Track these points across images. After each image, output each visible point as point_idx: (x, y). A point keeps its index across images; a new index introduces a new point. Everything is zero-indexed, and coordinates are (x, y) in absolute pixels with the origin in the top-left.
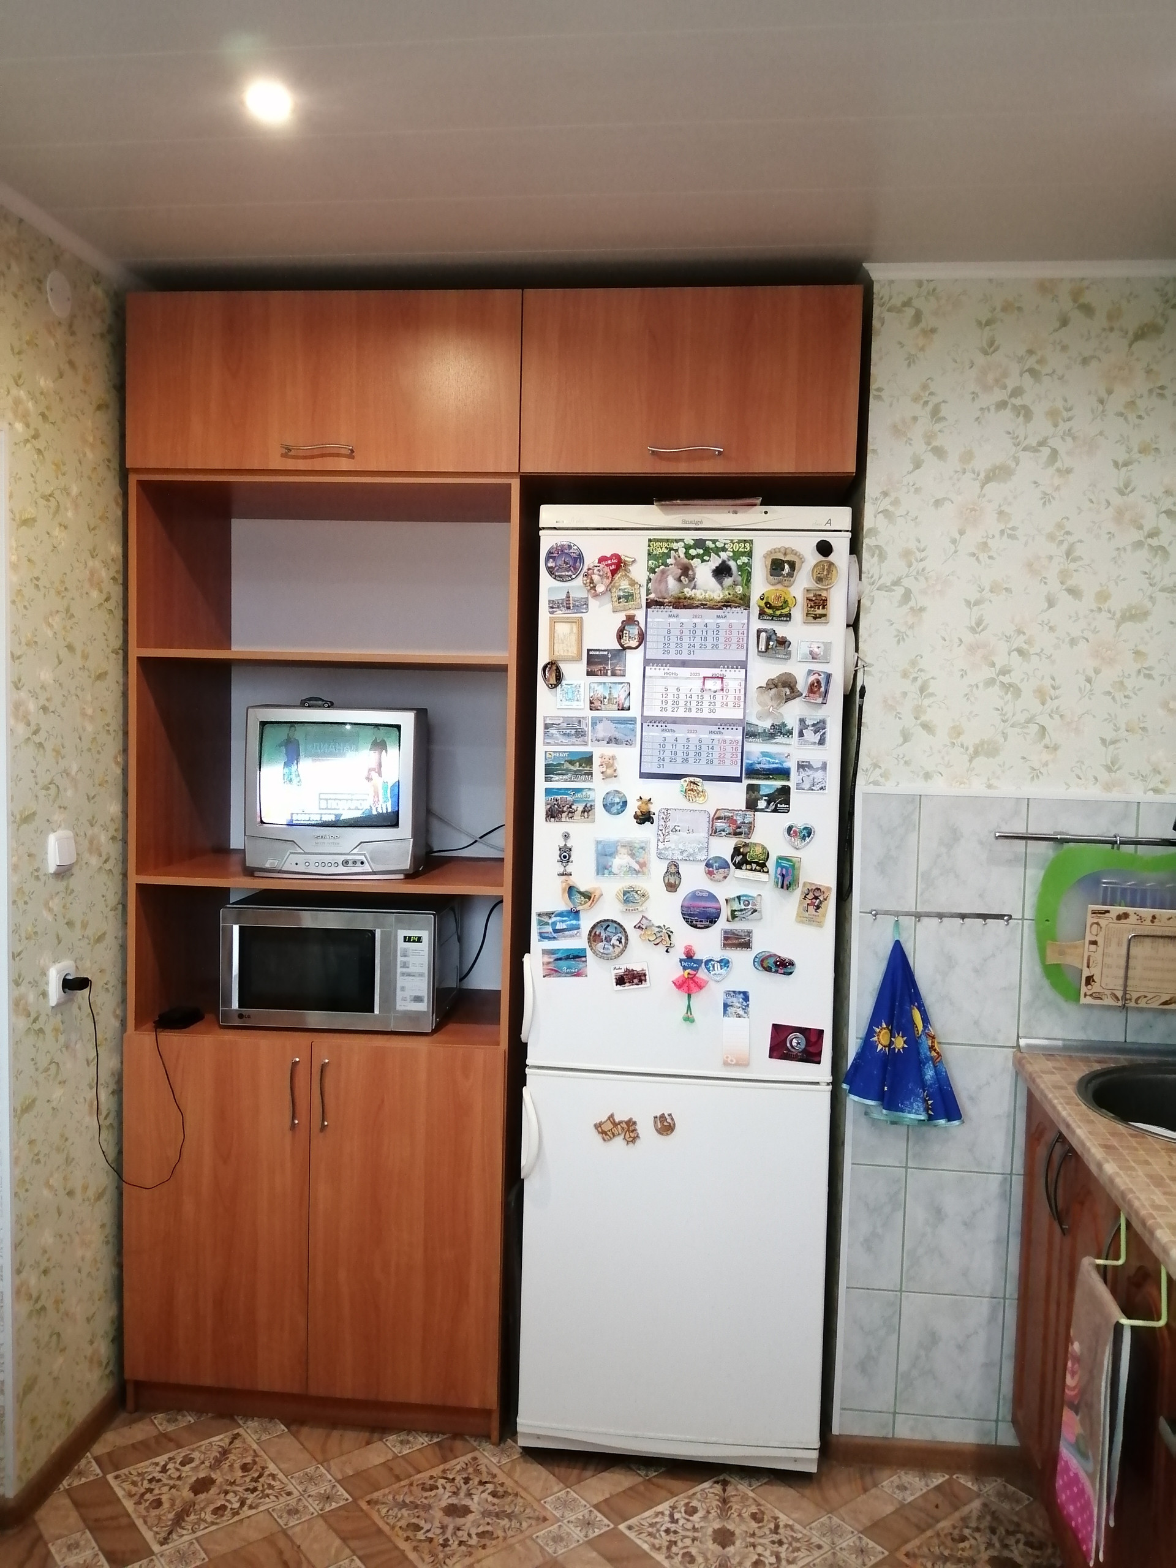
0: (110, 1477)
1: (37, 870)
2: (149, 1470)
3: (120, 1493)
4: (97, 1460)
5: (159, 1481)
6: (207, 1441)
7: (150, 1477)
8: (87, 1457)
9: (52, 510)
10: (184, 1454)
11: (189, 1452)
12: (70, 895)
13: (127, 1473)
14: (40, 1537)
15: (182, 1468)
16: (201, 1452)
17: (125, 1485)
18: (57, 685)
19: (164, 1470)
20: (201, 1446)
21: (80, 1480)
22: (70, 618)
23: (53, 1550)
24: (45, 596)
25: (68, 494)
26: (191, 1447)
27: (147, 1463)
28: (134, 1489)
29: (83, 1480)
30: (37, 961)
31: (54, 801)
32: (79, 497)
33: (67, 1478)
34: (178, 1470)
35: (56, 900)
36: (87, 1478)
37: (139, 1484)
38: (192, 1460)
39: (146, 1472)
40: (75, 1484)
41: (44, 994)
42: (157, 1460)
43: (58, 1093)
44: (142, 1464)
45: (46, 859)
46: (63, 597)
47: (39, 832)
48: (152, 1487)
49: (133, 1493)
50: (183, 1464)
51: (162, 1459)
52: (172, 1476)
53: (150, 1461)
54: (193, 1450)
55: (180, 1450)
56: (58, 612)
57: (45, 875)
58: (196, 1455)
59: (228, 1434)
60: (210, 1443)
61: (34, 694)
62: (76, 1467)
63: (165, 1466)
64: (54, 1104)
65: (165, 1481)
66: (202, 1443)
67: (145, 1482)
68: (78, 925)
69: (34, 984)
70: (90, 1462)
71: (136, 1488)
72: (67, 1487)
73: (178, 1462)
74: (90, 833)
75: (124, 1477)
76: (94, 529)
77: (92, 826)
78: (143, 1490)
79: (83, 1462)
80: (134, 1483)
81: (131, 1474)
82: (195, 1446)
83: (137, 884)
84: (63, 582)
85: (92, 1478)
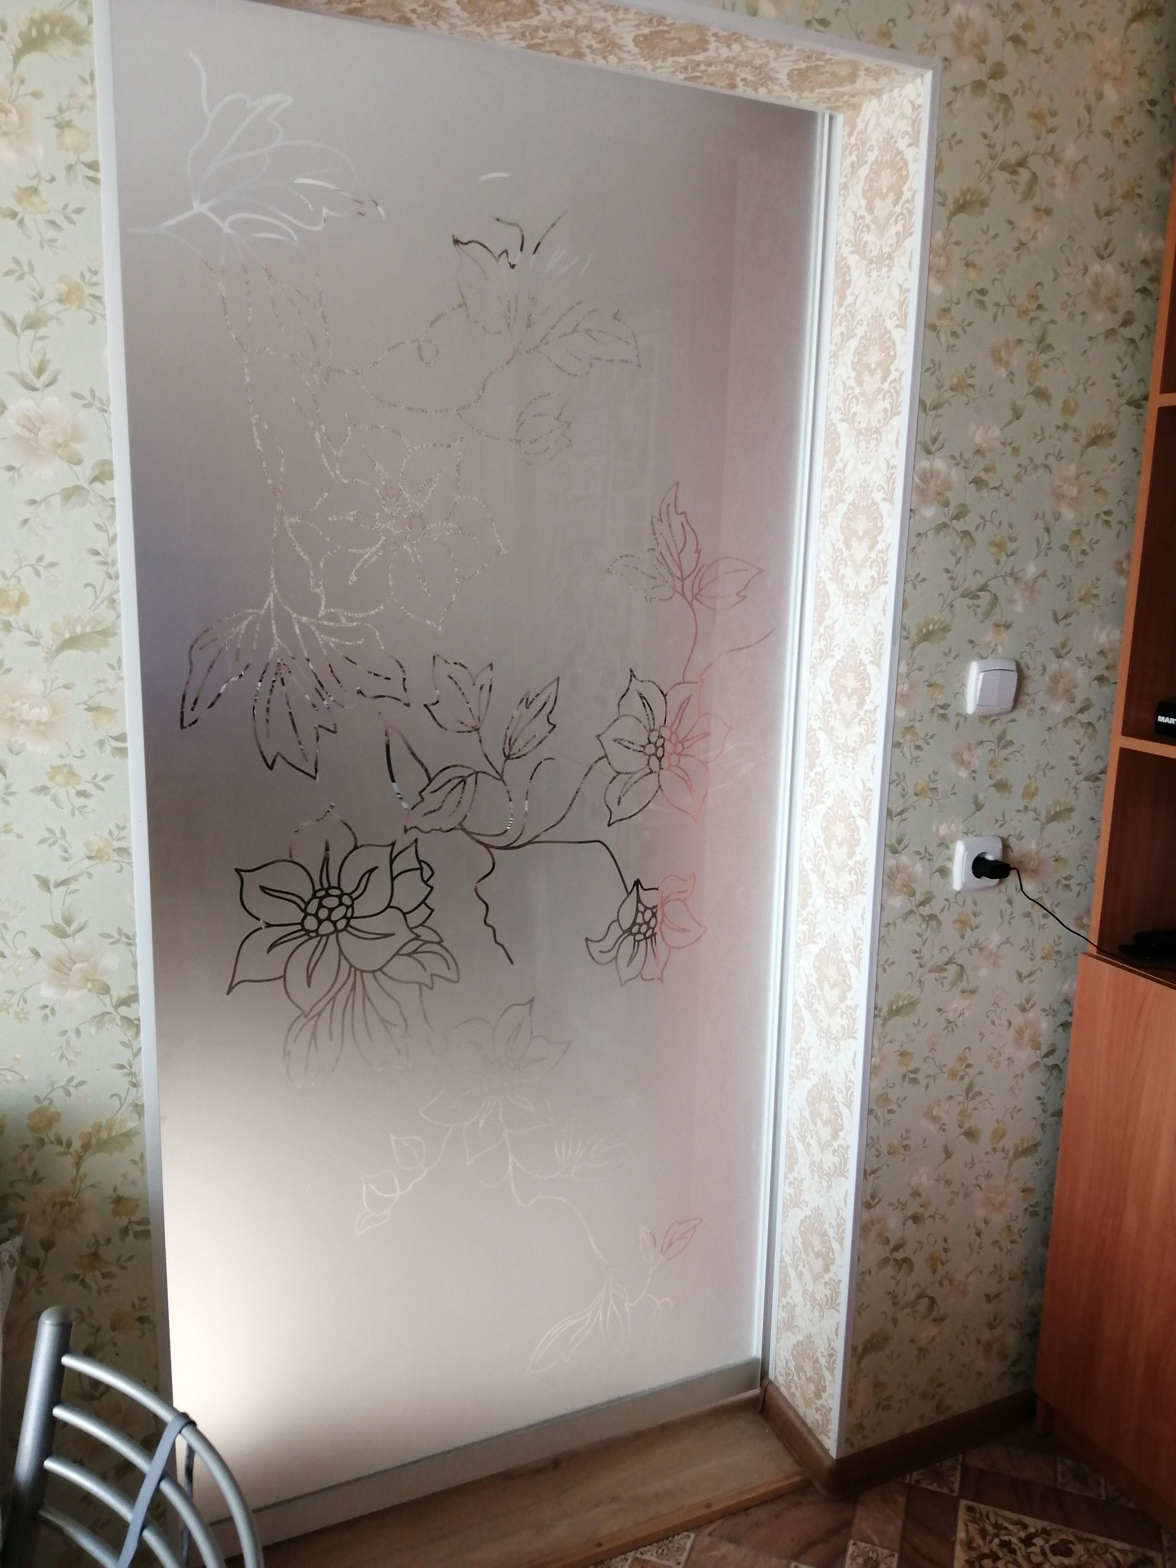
0: (964, 1503)
1: (945, 706)
2: (1011, 1527)
3: (961, 1535)
4: (966, 1469)
5: (1013, 1552)
6: (1104, 1540)
7: (1006, 1538)
8: (958, 1460)
9: (1021, 188)
10: (1063, 1536)
11: (1071, 1538)
12: (1004, 747)
13: (984, 1513)
14: (849, 1523)
15: (1050, 1555)
16: (1087, 1550)
17: (971, 1526)
18: (1009, 450)
19: (1028, 1541)
20: (1091, 1541)
21: (931, 1484)
22: (1043, 351)
23: (851, 1549)
24: (995, 318)
25: (1057, 161)
26: (1079, 1533)
27: (1015, 1516)
28: (978, 1541)
29: (935, 1487)
30: (934, 829)
31: (987, 615)
32: (1082, 165)
33: (922, 1471)
34: (1044, 1553)
35: (979, 752)
36: (940, 1486)
37: (988, 1539)
38: (1068, 1553)
39: (1006, 1528)
40: (924, 1485)
41: (944, 872)
42: (1028, 1520)
43: (957, 1003)
44: (1008, 1514)
45: (963, 695)
46: (1033, 319)
47: (953, 655)
48: (1001, 1554)
49: (974, 1545)
50: (1056, 1550)
51: (1034, 1524)
52: (1032, 1557)
53: (1020, 1516)
54: (1080, 1540)
55: (1062, 1527)
56: (1020, 341)
57: (958, 715)
58: (1078, 1549)
59: (1139, 1550)
60: (1106, 1546)
61: (958, 460)
62: (938, 1465)
63: (1031, 1536)
64: (951, 1016)
65: (1019, 1557)
66: (1098, 1538)
67: (997, 1541)
68: (1017, 791)
69: (925, 855)
70: (955, 1468)
71: (981, 1542)
72: (913, 1482)
73: (1052, 1542)
74: (1054, 666)
75: (978, 1515)
76: (1108, 213)
77: (1059, 656)
78: (986, 1550)
79: (949, 1463)
80: (983, 1533)
81: (988, 1518)
82: (1086, 1535)
83: (1122, 749)
84: (1034, 297)
85: (945, 1491)
